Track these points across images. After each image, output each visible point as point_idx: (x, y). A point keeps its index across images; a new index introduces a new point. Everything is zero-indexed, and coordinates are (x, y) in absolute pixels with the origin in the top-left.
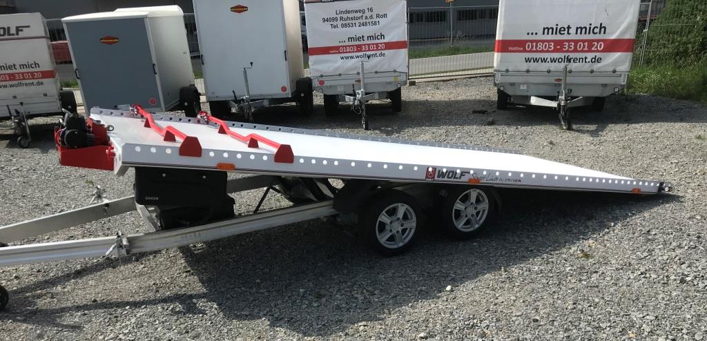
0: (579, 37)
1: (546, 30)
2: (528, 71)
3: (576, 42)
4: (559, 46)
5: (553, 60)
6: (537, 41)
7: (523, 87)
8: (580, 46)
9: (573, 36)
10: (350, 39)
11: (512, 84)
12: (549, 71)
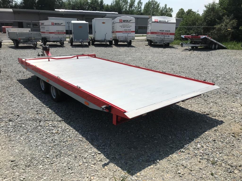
0: (166, 32)
1: (160, 31)
2: (157, 38)
3: (165, 33)
4: (162, 33)
5: (161, 36)
6: (159, 32)
7: (156, 41)
8: (166, 34)
9: (165, 32)
10: (124, 30)
11: (154, 40)
12: (161, 38)
